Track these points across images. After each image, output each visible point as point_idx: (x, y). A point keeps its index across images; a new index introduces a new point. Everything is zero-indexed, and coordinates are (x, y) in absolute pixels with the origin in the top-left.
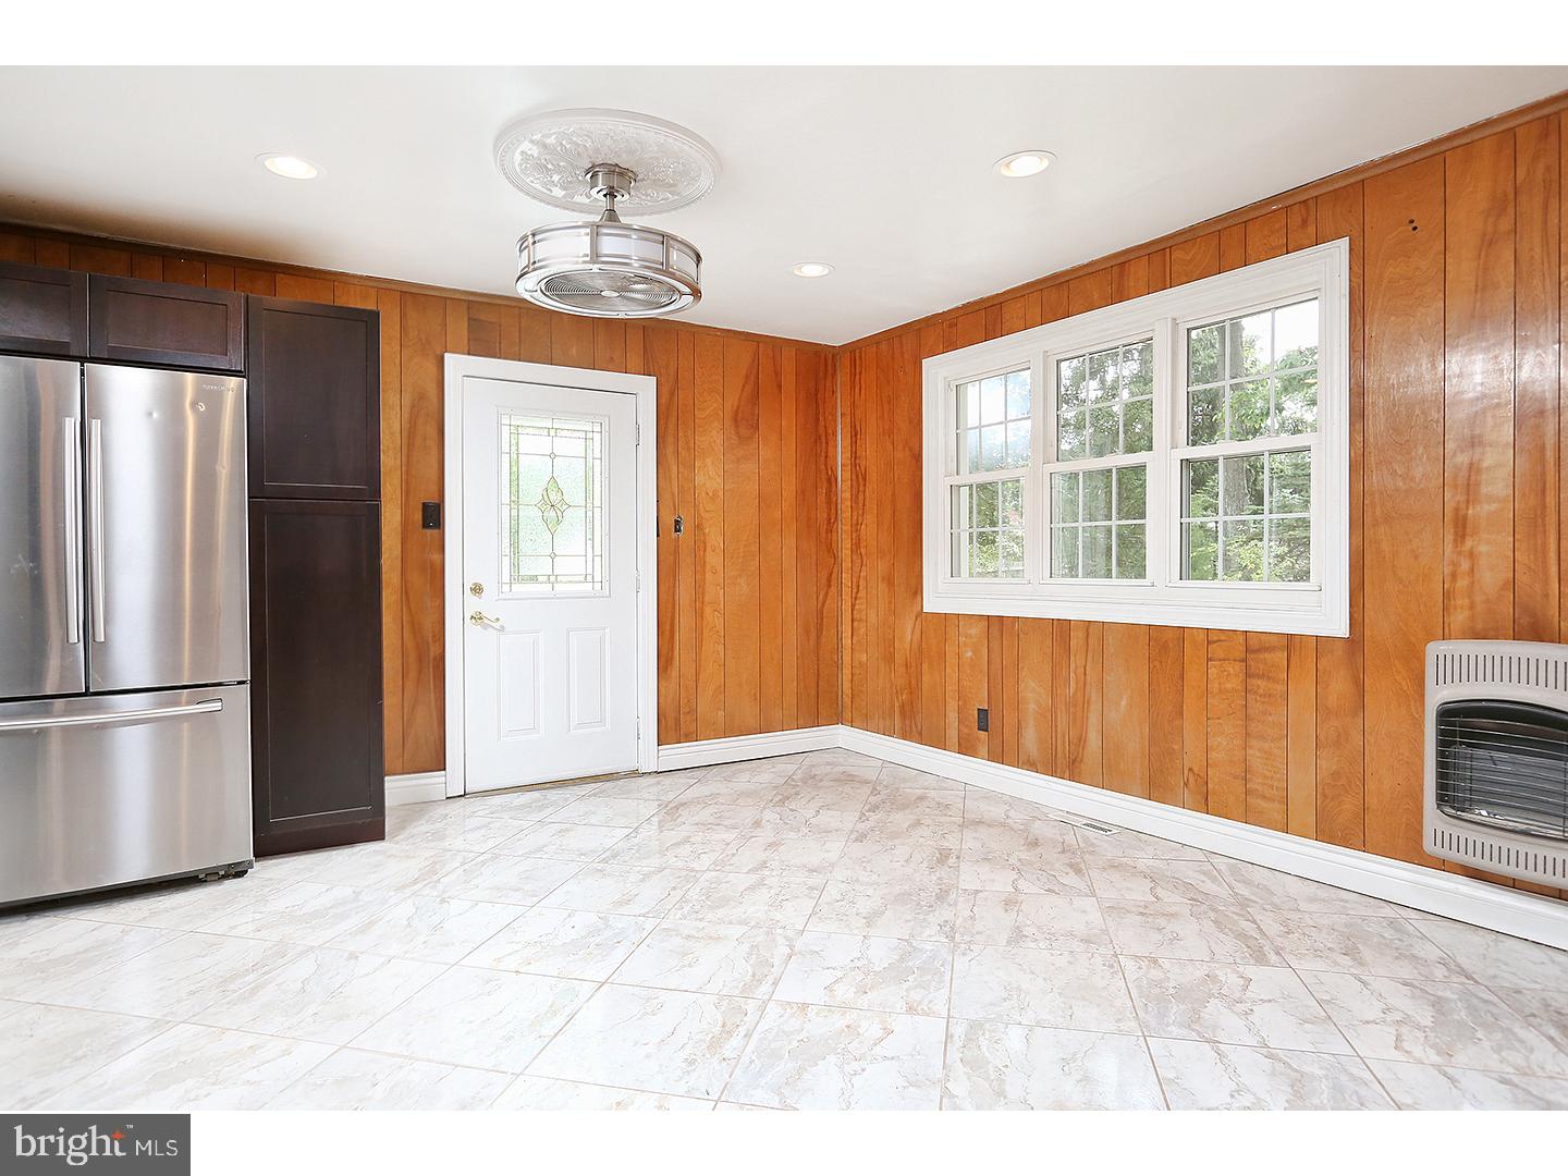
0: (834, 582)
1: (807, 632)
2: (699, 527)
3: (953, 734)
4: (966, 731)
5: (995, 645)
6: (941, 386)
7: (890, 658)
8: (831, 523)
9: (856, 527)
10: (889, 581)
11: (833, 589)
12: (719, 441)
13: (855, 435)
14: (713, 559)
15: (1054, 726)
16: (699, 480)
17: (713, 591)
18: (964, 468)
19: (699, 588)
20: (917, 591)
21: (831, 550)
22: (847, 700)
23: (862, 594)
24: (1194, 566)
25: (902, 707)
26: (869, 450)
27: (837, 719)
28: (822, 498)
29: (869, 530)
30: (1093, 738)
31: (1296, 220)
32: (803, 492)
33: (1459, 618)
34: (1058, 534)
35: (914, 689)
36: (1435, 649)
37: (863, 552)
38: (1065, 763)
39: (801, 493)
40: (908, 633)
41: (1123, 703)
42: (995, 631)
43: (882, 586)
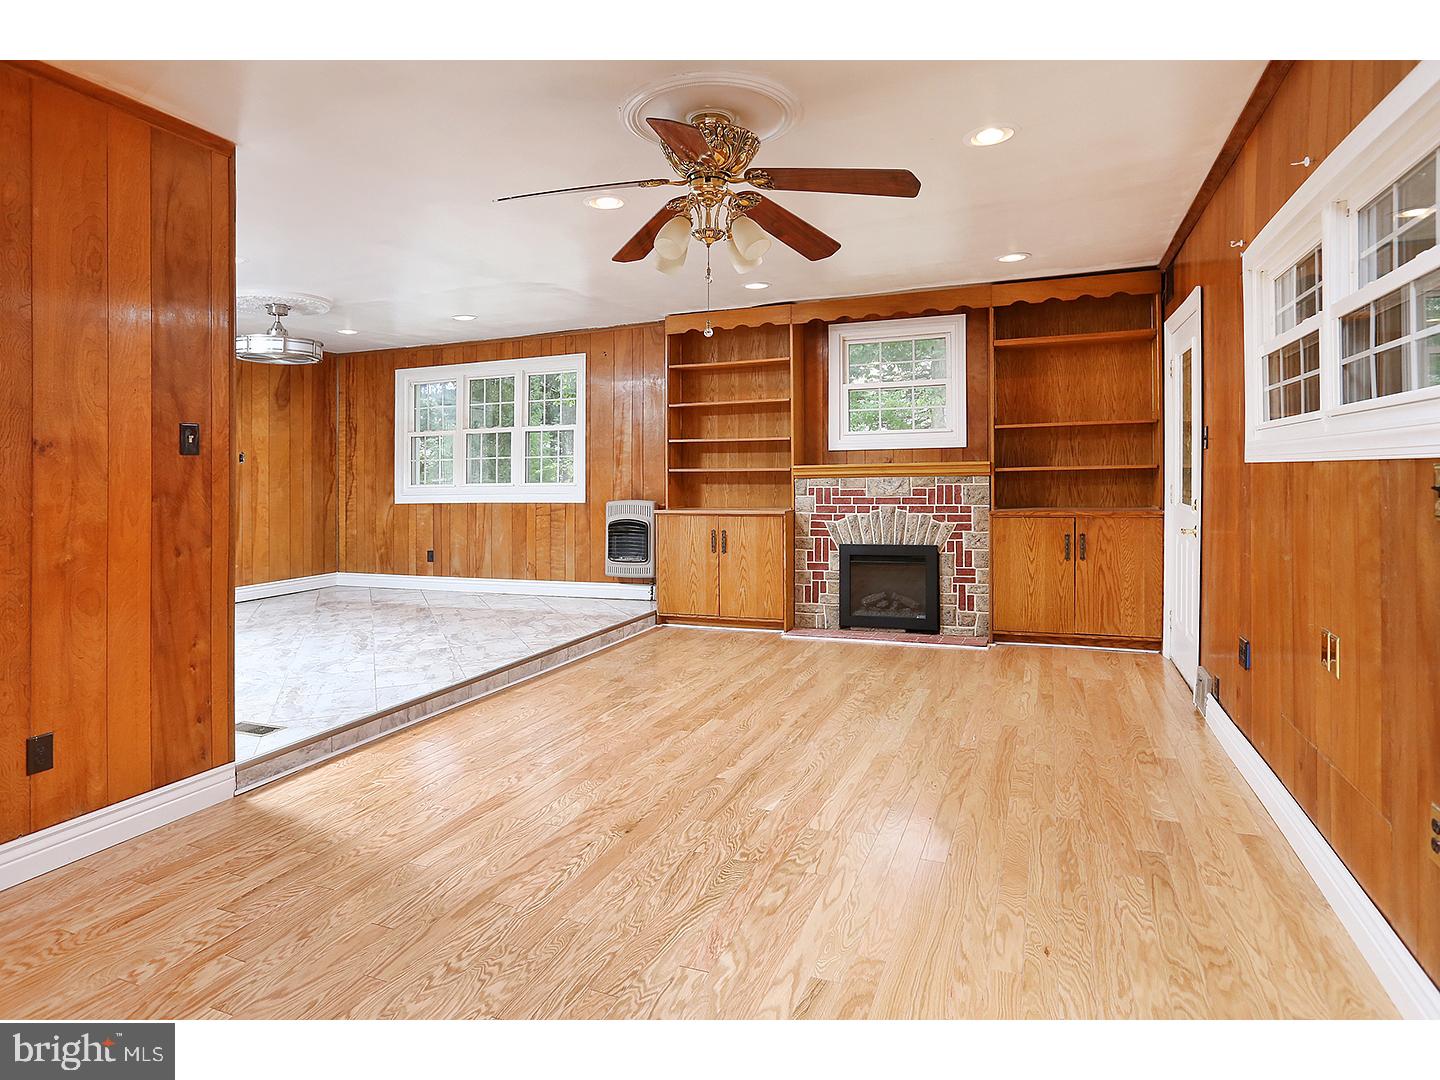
0: (333, 490)
1: (318, 519)
2: (254, 458)
3: (413, 566)
4: (421, 563)
5: (437, 518)
6: (406, 385)
7: (373, 531)
8: (333, 455)
9: (349, 458)
10: (373, 488)
11: (333, 493)
12: (267, 408)
13: (349, 405)
14: (263, 478)
15: (468, 555)
16: (255, 431)
17: (263, 497)
18: (418, 429)
19: (254, 496)
20: (391, 492)
21: (332, 472)
22: (342, 558)
23: (354, 495)
24: (532, 476)
25: (381, 556)
26: (359, 415)
27: (336, 569)
28: (327, 441)
29: (359, 459)
30: (488, 557)
31: (569, 342)
32: (316, 437)
33: (618, 493)
34: (469, 464)
35: (389, 545)
36: (609, 504)
37: (354, 472)
38: (473, 570)
39: (315, 438)
40: (384, 517)
41: (501, 539)
42: (437, 511)
43: (368, 492)
